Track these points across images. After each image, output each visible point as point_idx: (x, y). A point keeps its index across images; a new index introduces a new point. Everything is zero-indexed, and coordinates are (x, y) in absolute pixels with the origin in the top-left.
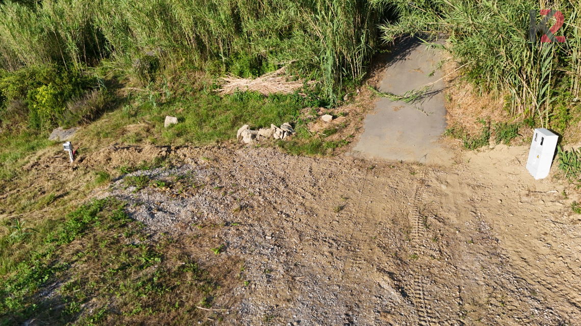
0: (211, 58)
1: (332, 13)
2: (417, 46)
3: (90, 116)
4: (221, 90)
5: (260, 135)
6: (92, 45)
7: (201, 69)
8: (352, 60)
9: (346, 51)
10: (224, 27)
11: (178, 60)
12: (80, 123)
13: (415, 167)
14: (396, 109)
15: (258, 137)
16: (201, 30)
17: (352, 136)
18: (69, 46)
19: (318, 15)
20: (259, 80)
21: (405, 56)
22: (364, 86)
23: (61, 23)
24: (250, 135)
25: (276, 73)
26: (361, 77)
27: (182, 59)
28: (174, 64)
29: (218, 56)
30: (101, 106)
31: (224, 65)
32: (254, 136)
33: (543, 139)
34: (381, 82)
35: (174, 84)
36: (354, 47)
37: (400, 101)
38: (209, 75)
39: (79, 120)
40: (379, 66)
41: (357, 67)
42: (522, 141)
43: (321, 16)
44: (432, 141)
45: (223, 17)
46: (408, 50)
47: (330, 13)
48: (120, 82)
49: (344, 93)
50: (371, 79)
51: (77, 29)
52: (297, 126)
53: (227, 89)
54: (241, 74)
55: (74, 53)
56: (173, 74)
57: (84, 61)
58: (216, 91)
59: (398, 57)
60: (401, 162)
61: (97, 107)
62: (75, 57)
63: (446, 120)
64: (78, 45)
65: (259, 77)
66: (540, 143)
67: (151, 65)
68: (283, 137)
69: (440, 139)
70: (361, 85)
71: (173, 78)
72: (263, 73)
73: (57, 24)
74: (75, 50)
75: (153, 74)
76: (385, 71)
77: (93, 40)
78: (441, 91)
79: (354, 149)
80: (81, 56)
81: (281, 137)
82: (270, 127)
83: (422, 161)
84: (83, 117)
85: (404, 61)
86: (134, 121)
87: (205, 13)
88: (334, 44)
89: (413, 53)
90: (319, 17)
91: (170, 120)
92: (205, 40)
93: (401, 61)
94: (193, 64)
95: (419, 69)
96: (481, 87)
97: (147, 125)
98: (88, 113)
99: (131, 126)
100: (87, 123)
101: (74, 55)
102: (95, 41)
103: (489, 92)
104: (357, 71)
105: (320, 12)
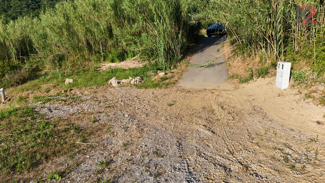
0: (95, 53)
1: (162, 20)
2: (209, 47)
3: (19, 82)
4: (100, 69)
5: (123, 83)
6: (25, 51)
7: (89, 59)
8: (175, 48)
9: (171, 42)
10: (103, 34)
11: (76, 56)
12: (12, 86)
13: (213, 91)
14: (200, 71)
15: (121, 83)
16: (89, 37)
17: (177, 81)
18: (11, 50)
19: (155, 22)
20: (123, 63)
21: (203, 50)
22: (182, 62)
23: (7, 37)
24: (117, 82)
25: (132, 59)
26: (180, 57)
27: (78, 55)
28: (74, 57)
29: (99, 53)
30: (27, 77)
31: (103, 57)
32: (119, 83)
33: (283, 65)
34: (191, 61)
35: (73, 68)
36: (175, 41)
37: (202, 67)
38: (94, 62)
39: (12, 84)
40: (189, 54)
41: (177, 51)
42: (271, 75)
43: (156, 23)
44: (221, 81)
45: (102, 28)
46: (204, 49)
47: (161, 21)
48: (40, 69)
49: (171, 65)
50: (185, 59)
51: (17, 40)
52: (145, 79)
53: (104, 68)
54: (113, 61)
55: (13, 54)
56: (72, 63)
57: (19, 60)
58: (97, 69)
59: (199, 51)
60: (205, 89)
61: (24, 78)
62: (14, 57)
63: (229, 73)
64: (17, 49)
65: (123, 61)
66: (282, 68)
67: (60, 58)
68: (136, 83)
69: (226, 81)
70: (180, 61)
71: (72, 65)
72: (125, 60)
73: (5, 37)
74: (14, 52)
75: (61, 63)
76: (193, 56)
77: (26, 48)
78: (224, 63)
79: (178, 85)
80: (18, 57)
81: (135, 83)
82: (129, 78)
83: (217, 88)
84: (15, 82)
85: (202, 52)
86: (46, 83)
87: (92, 26)
88: (164, 38)
89: (207, 50)
90: (155, 23)
91: (69, 80)
92: (92, 43)
93: (201, 53)
94: (85, 57)
95: (211, 55)
96: (245, 55)
97: (54, 85)
98: (18, 80)
99: (44, 85)
100: (16, 85)
101: (13, 56)
102: (27, 49)
103: (250, 57)
104: (177, 54)
105: (156, 20)
